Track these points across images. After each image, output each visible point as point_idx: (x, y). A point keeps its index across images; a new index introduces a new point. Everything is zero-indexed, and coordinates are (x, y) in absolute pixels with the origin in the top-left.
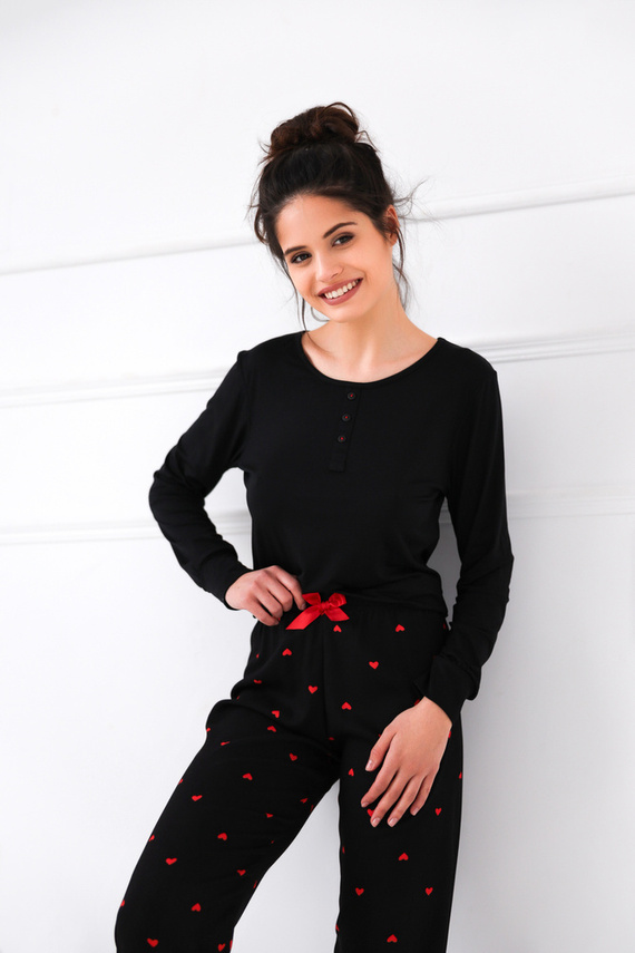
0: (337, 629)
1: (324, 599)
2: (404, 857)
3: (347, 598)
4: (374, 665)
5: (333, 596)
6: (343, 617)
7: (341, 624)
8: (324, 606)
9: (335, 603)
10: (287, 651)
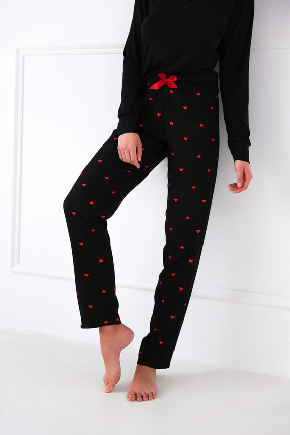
0: (172, 91)
1: (167, 77)
2: (194, 187)
3: (178, 78)
4: (185, 108)
5: (171, 77)
6: (175, 86)
7: (173, 89)
8: (167, 80)
9: (172, 80)
10: (150, 99)
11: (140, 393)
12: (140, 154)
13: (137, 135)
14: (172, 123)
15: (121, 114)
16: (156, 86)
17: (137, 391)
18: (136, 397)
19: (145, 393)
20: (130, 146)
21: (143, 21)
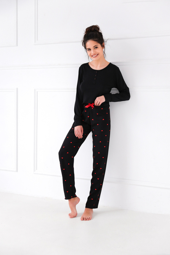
0: (92, 108)
1: (91, 104)
3: (94, 104)
7: (93, 108)
10: (85, 111)
11: (85, 218)
12: (83, 133)
13: (82, 126)
14: (93, 120)
15: (75, 119)
16: (87, 107)
17: (84, 217)
18: (83, 219)
19: (87, 217)
20: (79, 130)
21: (80, 84)
